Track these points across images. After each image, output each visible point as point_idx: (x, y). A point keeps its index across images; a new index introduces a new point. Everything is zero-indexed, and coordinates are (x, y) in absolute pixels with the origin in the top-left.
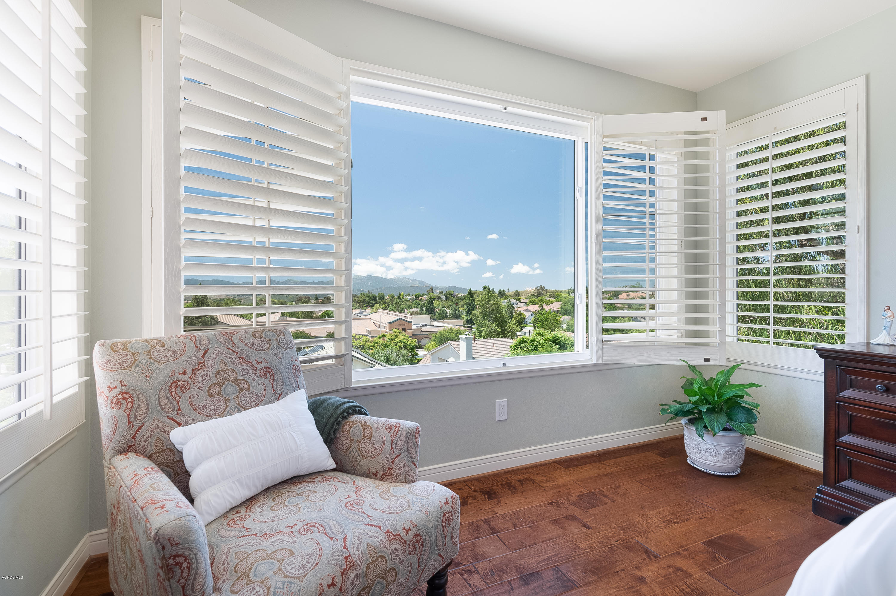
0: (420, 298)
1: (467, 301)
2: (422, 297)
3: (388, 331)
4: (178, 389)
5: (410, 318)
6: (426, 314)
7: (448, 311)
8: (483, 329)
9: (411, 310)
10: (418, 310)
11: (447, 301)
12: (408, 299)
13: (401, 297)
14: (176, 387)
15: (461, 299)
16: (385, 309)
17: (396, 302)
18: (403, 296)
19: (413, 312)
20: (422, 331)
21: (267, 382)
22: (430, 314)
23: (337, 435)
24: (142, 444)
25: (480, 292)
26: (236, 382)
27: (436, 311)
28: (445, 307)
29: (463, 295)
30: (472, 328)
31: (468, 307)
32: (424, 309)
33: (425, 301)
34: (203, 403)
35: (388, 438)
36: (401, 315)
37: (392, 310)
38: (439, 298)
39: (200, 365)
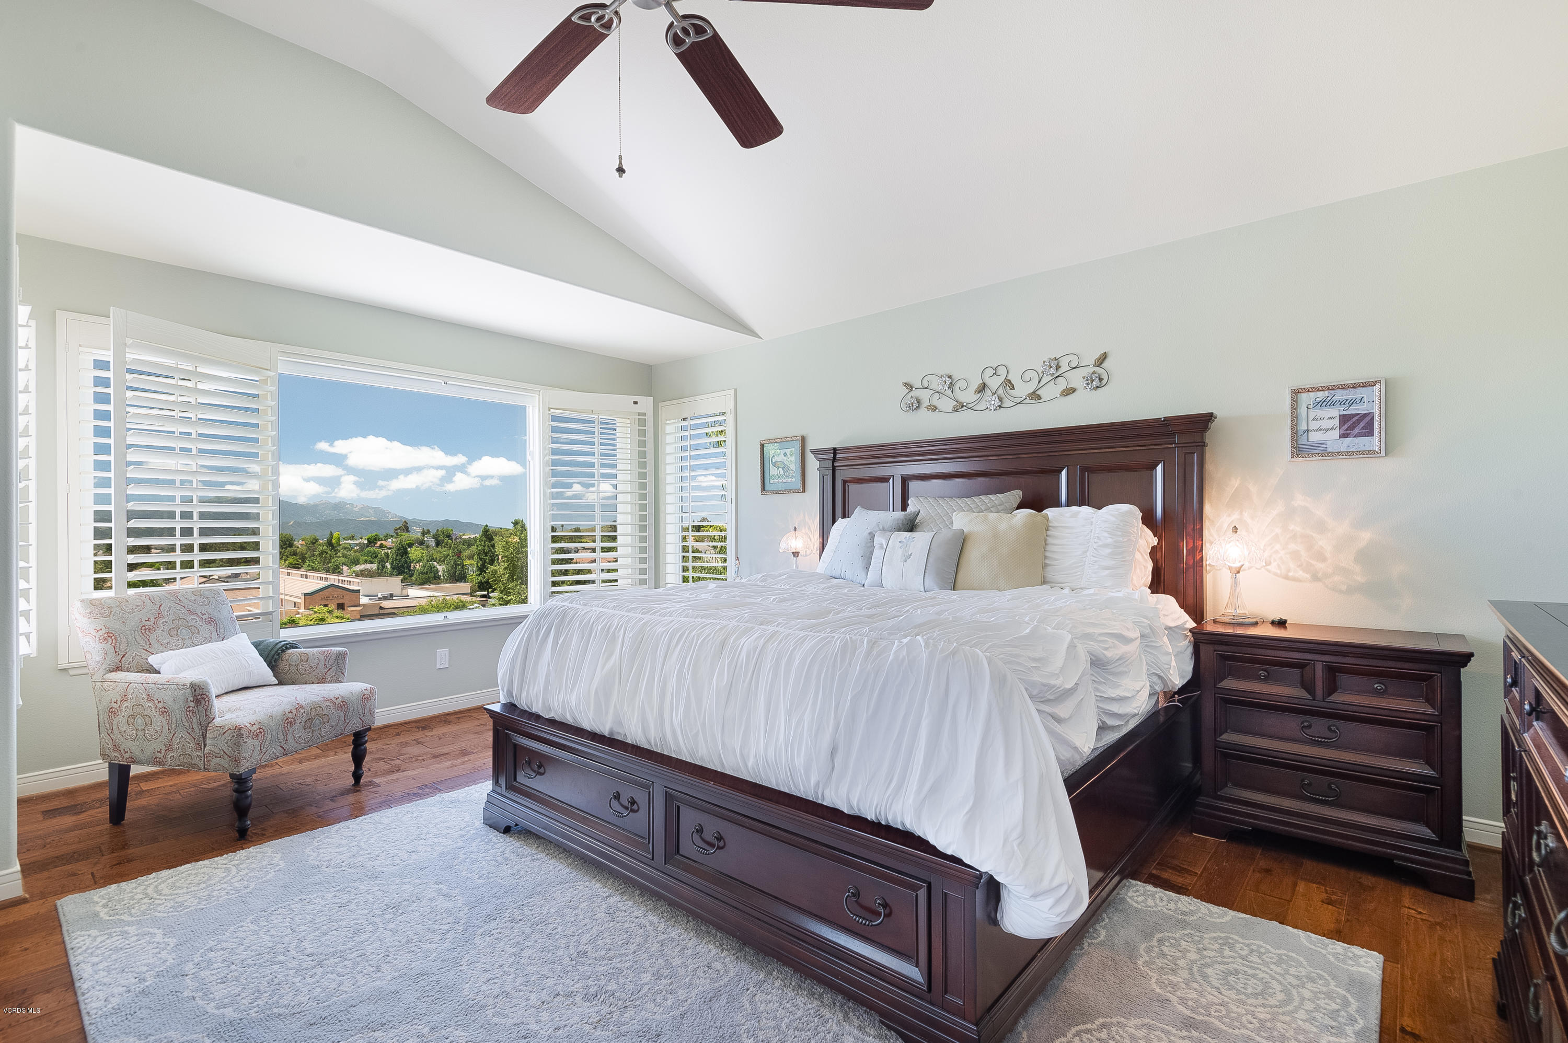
0: (379, 543)
1: (480, 548)
2: (383, 542)
3: (302, 610)
4: (147, 631)
5: (355, 584)
6: (391, 575)
7: (441, 568)
8: (509, 598)
9: (358, 568)
10: (374, 567)
11: (439, 549)
12: (350, 544)
13: (334, 541)
14: (145, 629)
15: (469, 543)
16: (294, 567)
17: (321, 553)
18: (339, 540)
19: (361, 571)
20: (381, 608)
21: (212, 628)
22: (400, 573)
23: (278, 663)
24: (127, 666)
25: (508, 530)
26: (189, 627)
27: (414, 567)
28: (433, 559)
29: (472, 536)
30: (490, 598)
31: (481, 559)
32: (388, 565)
33: (390, 549)
34: (166, 641)
35: (322, 658)
36: (333, 579)
37: (313, 569)
38: (421, 543)
39: (159, 615)
